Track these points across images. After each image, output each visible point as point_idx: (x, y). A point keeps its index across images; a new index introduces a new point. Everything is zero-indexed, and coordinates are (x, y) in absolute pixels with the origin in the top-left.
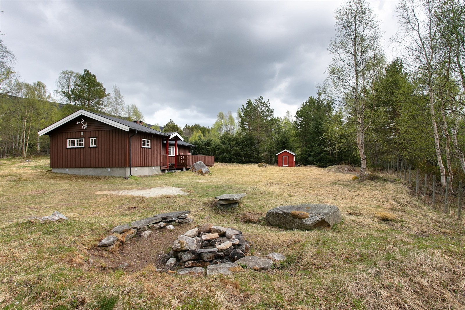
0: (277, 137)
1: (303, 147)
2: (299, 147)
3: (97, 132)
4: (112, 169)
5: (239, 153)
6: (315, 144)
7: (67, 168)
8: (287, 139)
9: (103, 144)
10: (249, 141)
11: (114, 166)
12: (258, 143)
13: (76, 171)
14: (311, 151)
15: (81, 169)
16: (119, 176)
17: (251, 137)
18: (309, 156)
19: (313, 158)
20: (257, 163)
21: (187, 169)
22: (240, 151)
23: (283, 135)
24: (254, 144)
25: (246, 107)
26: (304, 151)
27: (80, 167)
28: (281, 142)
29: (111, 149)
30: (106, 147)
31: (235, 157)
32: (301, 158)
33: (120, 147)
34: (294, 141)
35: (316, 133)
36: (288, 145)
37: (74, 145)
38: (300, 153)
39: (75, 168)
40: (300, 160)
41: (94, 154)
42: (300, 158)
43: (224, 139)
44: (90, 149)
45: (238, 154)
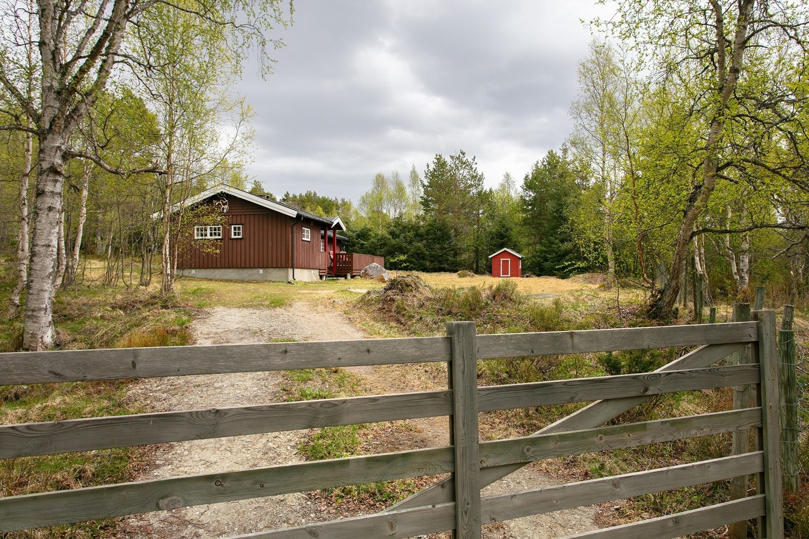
0: (491, 226)
1: (535, 243)
2: (529, 245)
3: (243, 217)
4: (266, 270)
5: (422, 253)
6: (556, 238)
7: (195, 268)
8: (507, 230)
9: (252, 235)
10: (439, 233)
11: (270, 265)
12: (456, 236)
13: (209, 273)
14: (549, 252)
15: (216, 269)
16: (277, 280)
17: (444, 225)
18: (546, 260)
19: (552, 264)
20: (455, 271)
21: (352, 277)
22: (424, 250)
23: (501, 222)
24: (449, 237)
25: (434, 169)
26: (537, 252)
27: (216, 268)
28: (497, 234)
29: (265, 242)
30: (257, 239)
31: (414, 260)
32: (531, 264)
33: (279, 239)
34: (519, 233)
35: (557, 219)
36: (509, 240)
37: (206, 235)
38: (530, 255)
39: (208, 268)
40: (529, 267)
41: (239, 249)
42: (529, 264)
43: (395, 227)
44: (232, 242)
45: (419, 256)
